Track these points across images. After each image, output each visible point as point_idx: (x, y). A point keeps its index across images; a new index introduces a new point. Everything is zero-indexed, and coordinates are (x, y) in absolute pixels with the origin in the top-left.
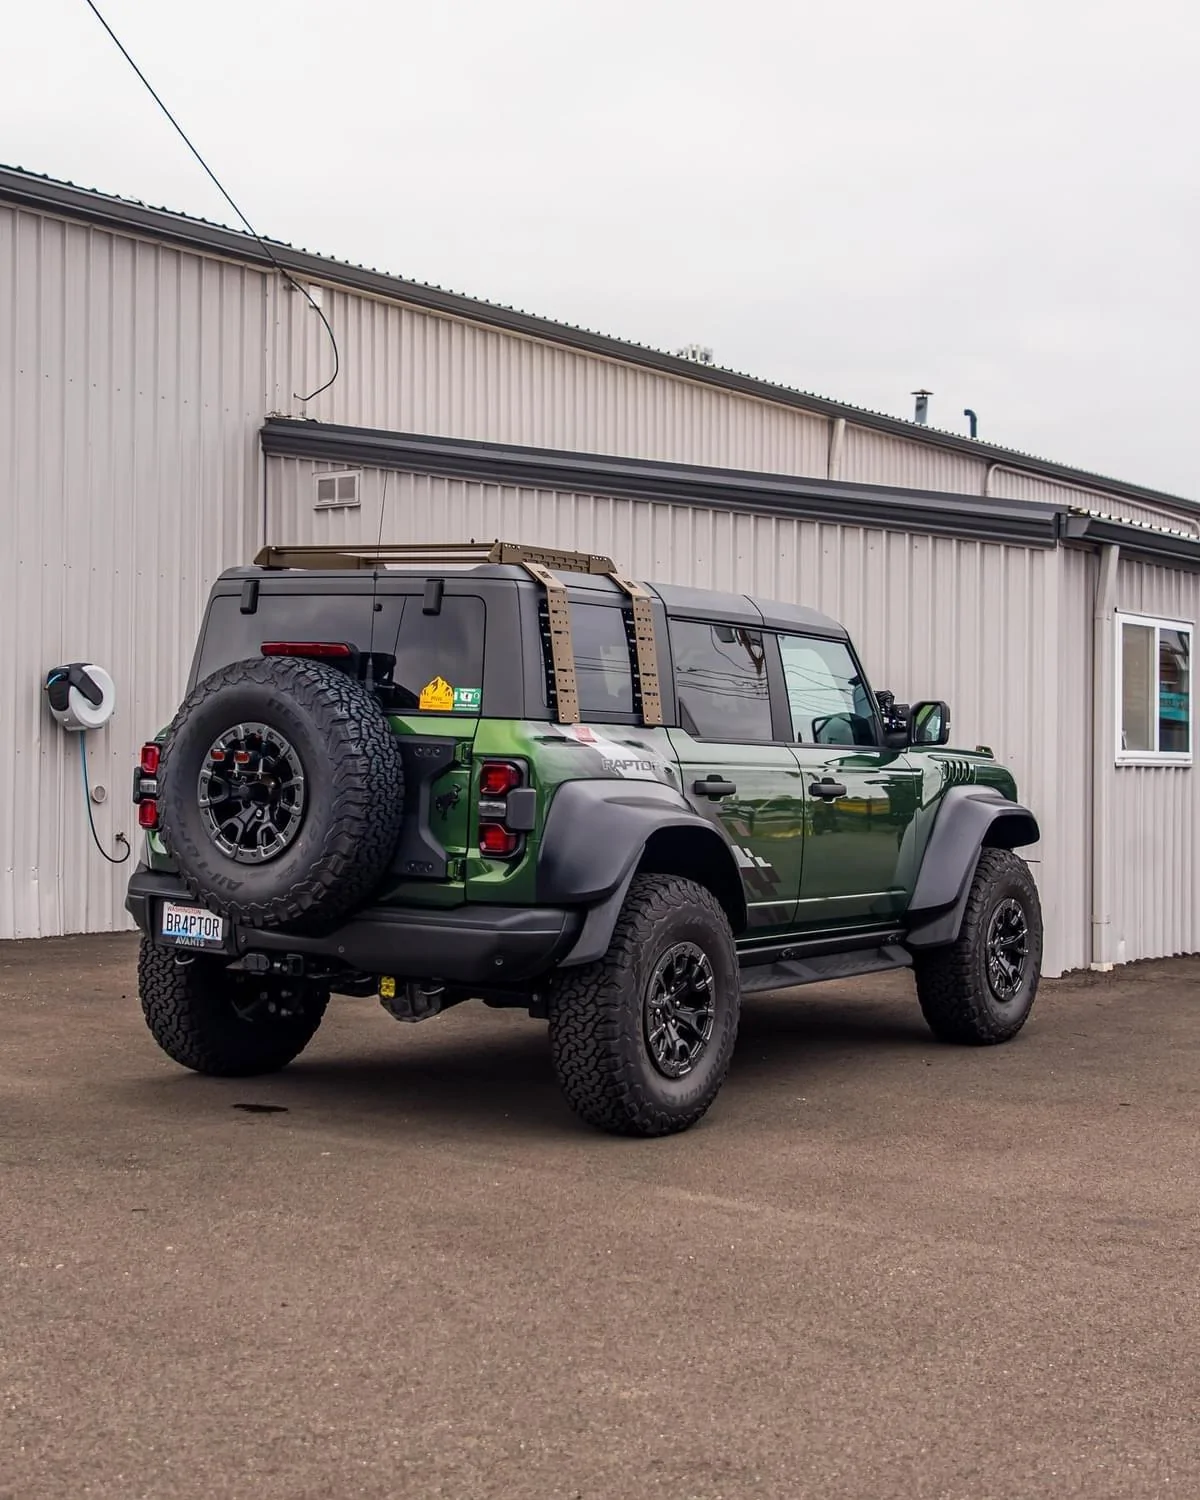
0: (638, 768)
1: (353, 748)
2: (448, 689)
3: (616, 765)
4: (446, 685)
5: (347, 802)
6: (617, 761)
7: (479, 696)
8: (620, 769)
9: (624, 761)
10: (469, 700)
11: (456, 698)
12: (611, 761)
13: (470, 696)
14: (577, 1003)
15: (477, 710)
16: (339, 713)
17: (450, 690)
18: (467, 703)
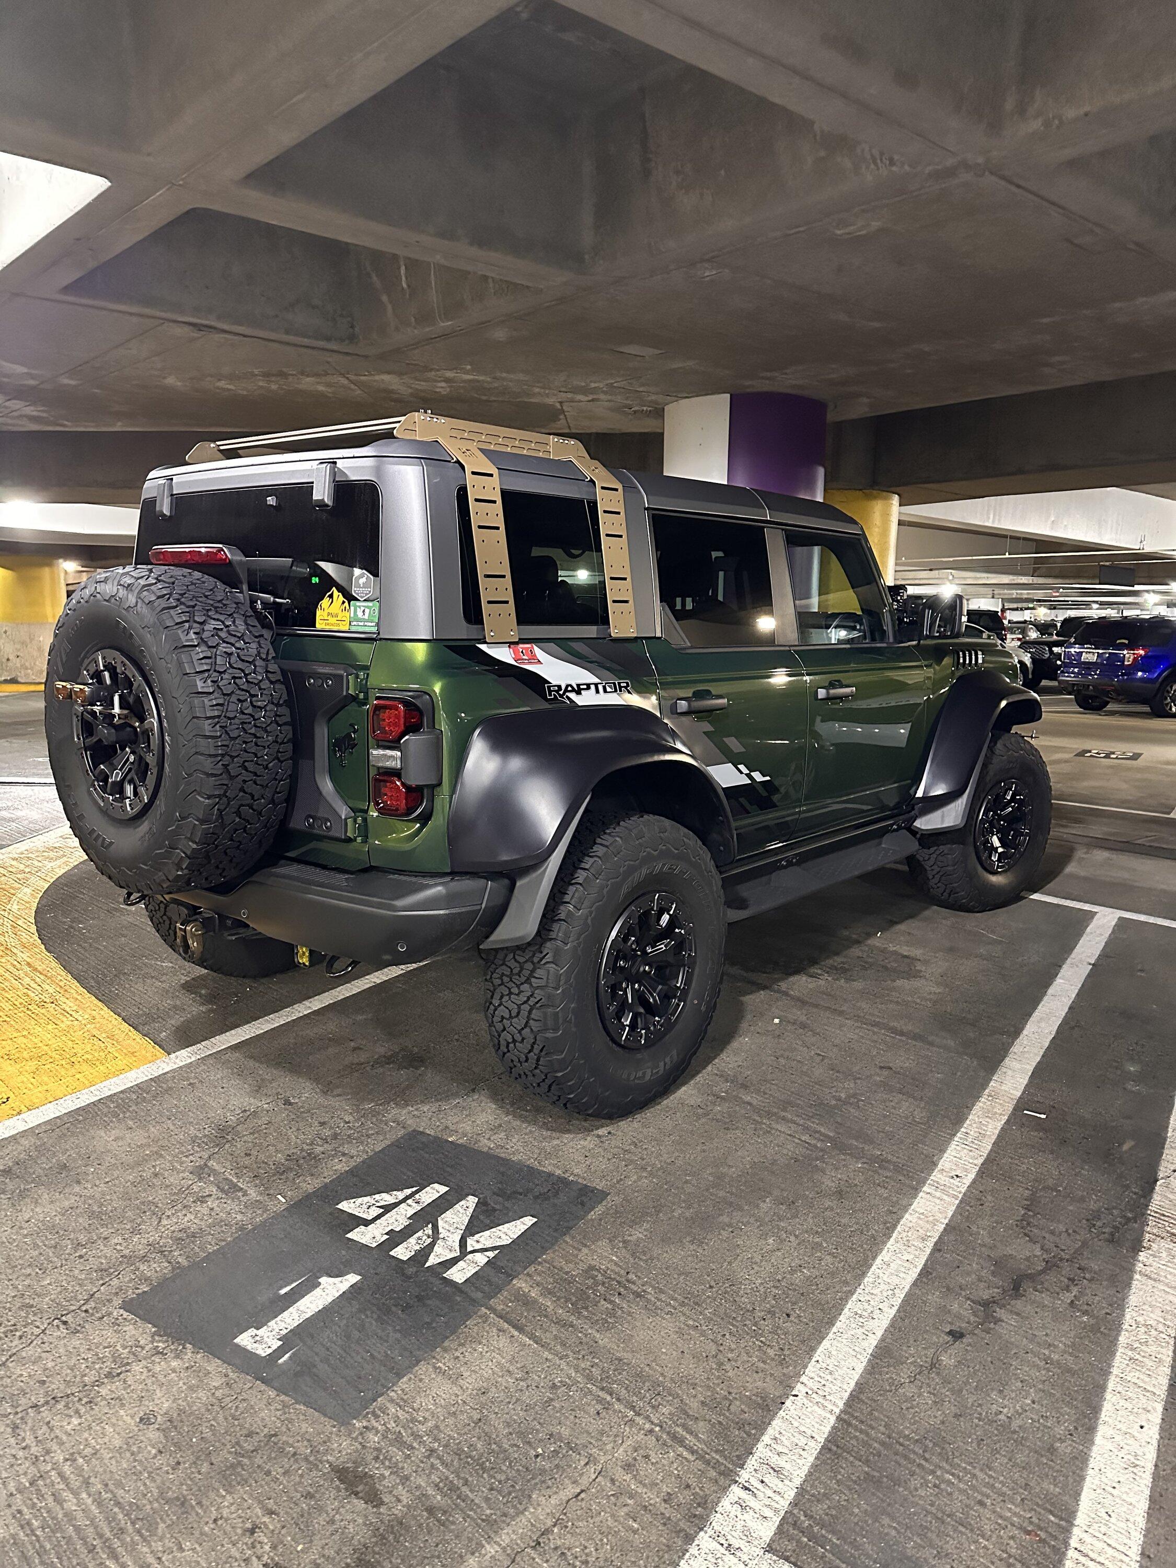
0: (597, 692)
1: (200, 684)
2: (344, 602)
3: (566, 691)
4: (341, 598)
5: (196, 753)
6: (567, 686)
7: (377, 611)
8: (572, 696)
9: (578, 685)
10: (366, 617)
11: (352, 615)
12: (559, 687)
13: (367, 611)
14: (511, 980)
15: (375, 629)
16: (183, 637)
17: (346, 604)
18: (365, 621)
